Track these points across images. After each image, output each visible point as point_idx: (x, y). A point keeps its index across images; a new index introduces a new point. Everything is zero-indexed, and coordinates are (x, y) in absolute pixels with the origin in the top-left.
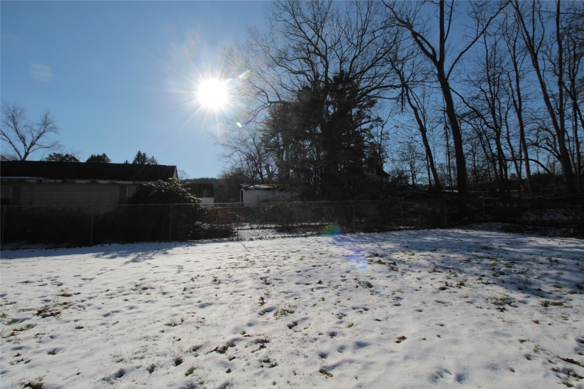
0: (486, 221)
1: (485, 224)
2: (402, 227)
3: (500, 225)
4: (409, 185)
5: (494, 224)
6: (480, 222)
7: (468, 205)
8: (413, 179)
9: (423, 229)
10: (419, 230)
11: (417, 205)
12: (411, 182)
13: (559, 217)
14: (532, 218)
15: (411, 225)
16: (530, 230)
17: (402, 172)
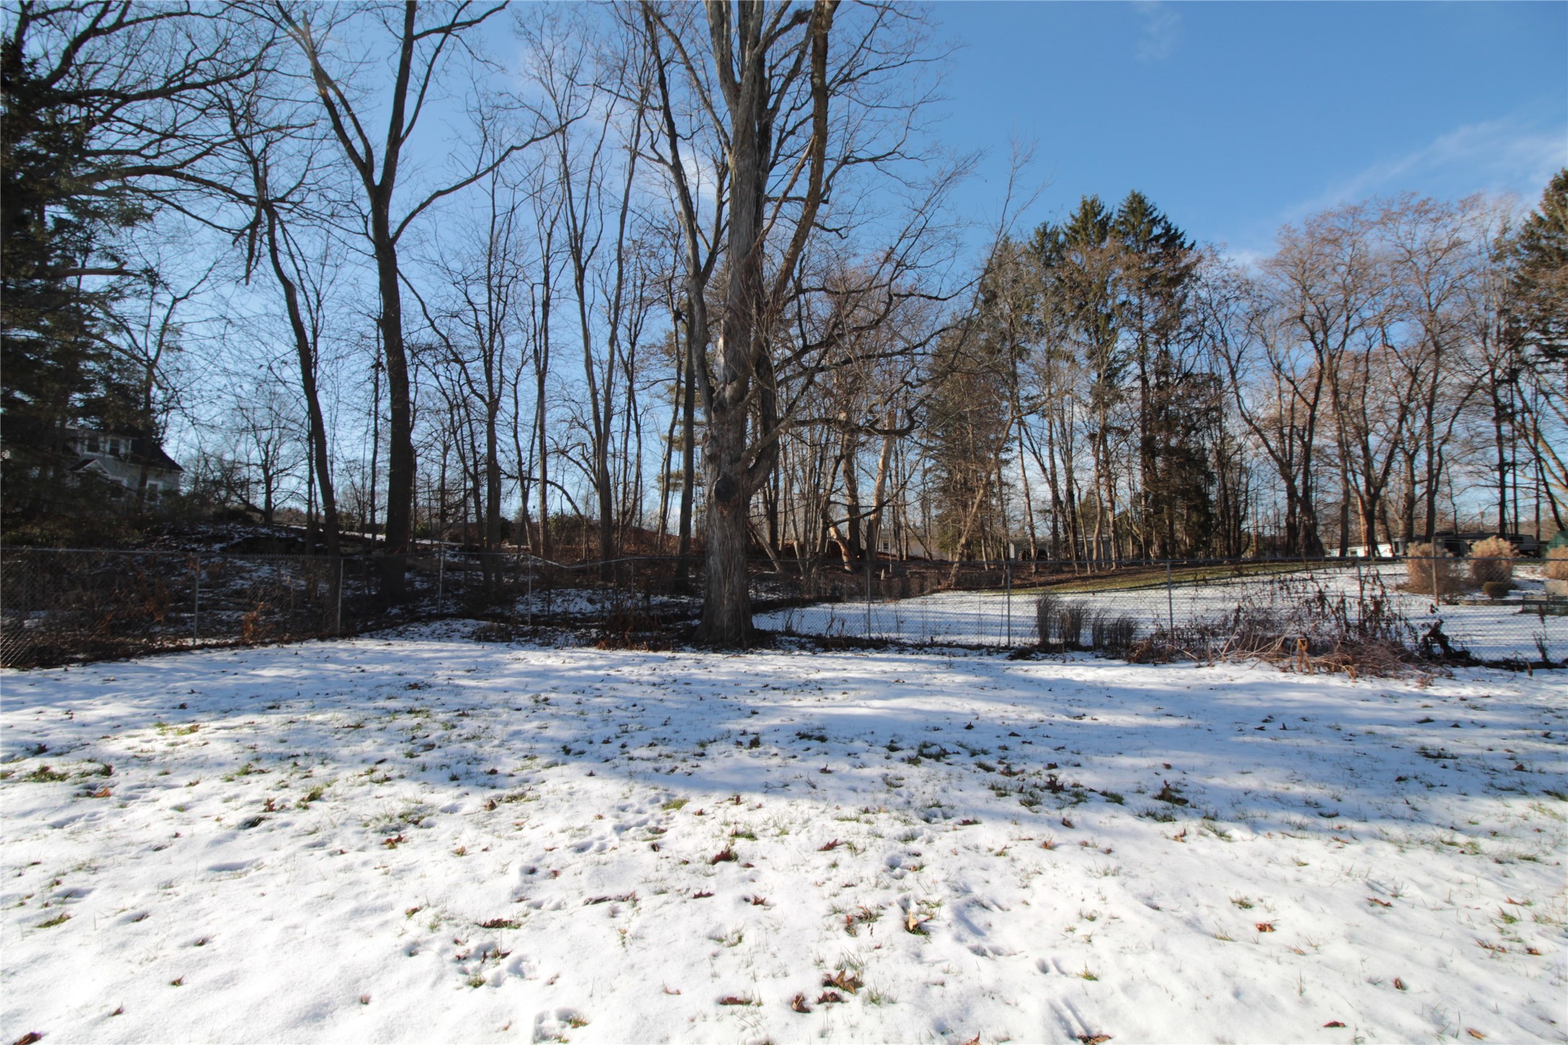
0: (441, 617)
1: (436, 625)
2: (190, 642)
3: (470, 625)
4: (253, 508)
5: (457, 625)
6: (430, 618)
7: (407, 575)
8: (269, 492)
9: (265, 644)
10: (249, 646)
11: (265, 571)
12: (260, 501)
13: (580, 605)
14: (534, 609)
15: (225, 635)
16: (524, 635)
17: (233, 467)
